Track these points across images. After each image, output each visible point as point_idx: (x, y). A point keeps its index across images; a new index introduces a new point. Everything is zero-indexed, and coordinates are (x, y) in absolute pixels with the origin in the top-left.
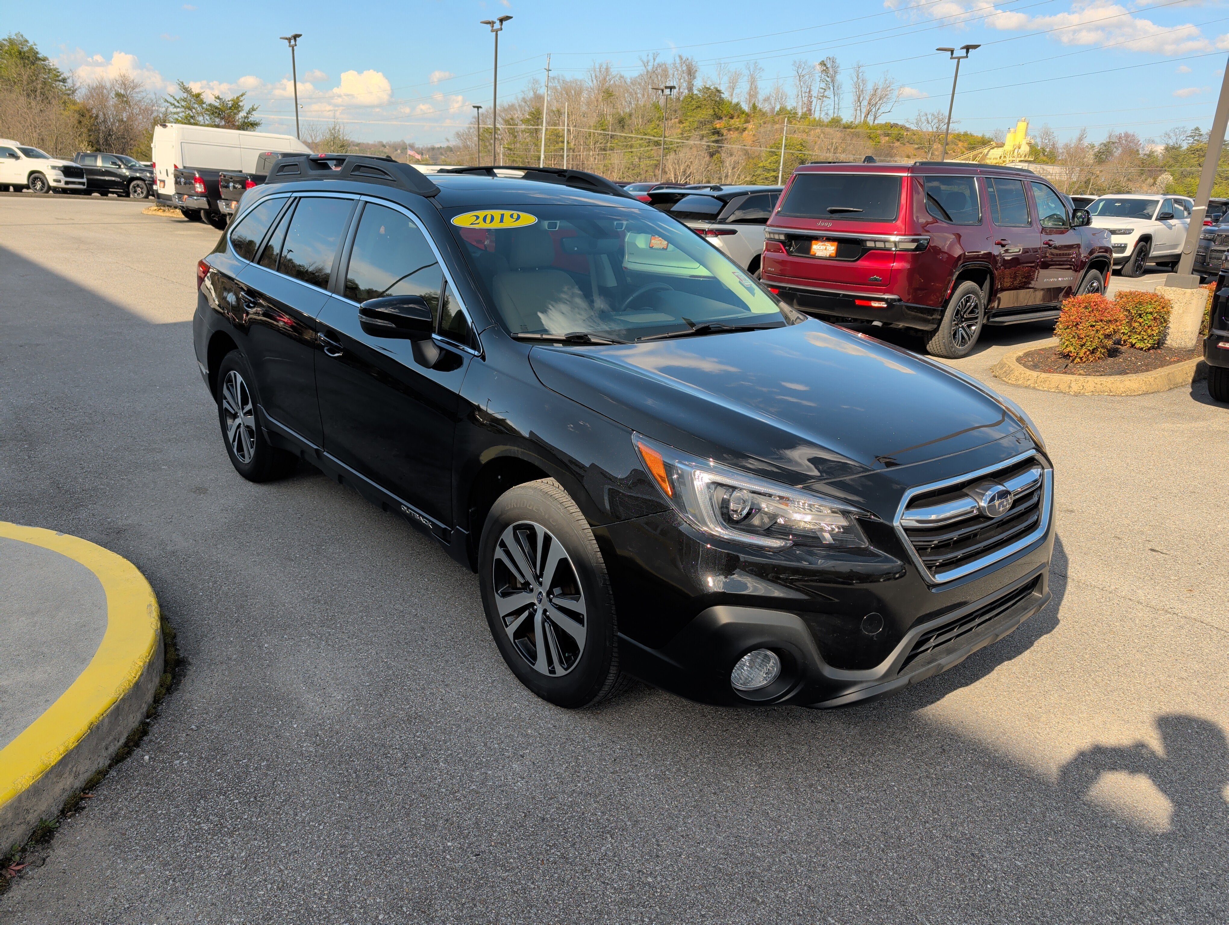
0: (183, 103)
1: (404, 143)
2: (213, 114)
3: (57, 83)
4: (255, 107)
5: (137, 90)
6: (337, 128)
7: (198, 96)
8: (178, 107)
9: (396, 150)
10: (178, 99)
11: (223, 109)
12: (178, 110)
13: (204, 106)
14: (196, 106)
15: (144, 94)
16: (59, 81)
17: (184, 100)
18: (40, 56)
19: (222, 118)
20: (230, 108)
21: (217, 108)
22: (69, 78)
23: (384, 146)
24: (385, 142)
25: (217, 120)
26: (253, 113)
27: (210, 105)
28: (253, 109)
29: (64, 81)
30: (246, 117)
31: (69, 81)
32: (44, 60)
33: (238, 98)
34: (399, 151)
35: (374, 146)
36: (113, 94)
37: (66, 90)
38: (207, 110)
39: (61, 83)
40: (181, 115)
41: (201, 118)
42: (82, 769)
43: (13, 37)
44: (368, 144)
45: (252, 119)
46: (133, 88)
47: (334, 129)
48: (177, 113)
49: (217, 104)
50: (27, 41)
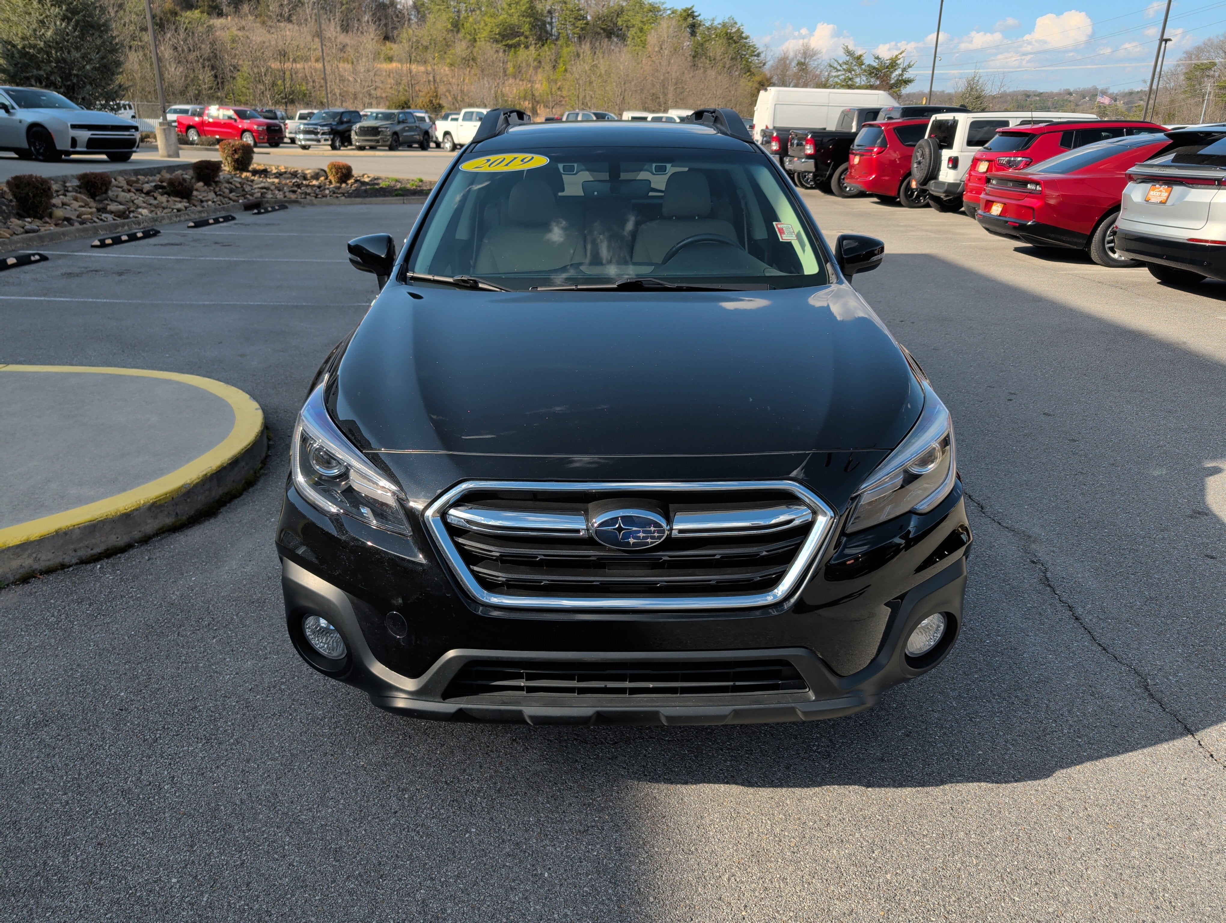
0: (845, 67)
1: (1096, 89)
2: (870, 74)
3: (753, 58)
4: (911, 64)
5: (814, 58)
6: (977, 78)
7: (859, 58)
8: (840, 70)
9: (1084, 98)
10: (841, 62)
11: (880, 69)
12: (839, 73)
13: (863, 67)
14: (856, 68)
15: (820, 61)
16: (755, 56)
17: (846, 63)
18: (744, 35)
19: (878, 78)
20: (887, 67)
21: (874, 68)
22: (762, 52)
23: (1070, 94)
24: (1072, 90)
25: (873, 80)
26: (909, 70)
27: (869, 65)
28: (909, 66)
29: (758, 55)
30: (901, 75)
31: (762, 56)
32: (746, 38)
33: (897, 56)
34: (1087, 98)
35: (1059, 94)
36: (794, 64)
37: (758, 63)
38: (865, 71)
39: (756, 58)
40: (841, 78)
41: (857, 80)
42: (44, 558)
43: (727, 20)
44: (1052, 93)
45: (906, 76)
46: (812, 56)
47: (973, 79)
48: (838, 76)
49: (875, 64)
50: (736, 23)
